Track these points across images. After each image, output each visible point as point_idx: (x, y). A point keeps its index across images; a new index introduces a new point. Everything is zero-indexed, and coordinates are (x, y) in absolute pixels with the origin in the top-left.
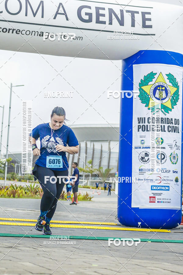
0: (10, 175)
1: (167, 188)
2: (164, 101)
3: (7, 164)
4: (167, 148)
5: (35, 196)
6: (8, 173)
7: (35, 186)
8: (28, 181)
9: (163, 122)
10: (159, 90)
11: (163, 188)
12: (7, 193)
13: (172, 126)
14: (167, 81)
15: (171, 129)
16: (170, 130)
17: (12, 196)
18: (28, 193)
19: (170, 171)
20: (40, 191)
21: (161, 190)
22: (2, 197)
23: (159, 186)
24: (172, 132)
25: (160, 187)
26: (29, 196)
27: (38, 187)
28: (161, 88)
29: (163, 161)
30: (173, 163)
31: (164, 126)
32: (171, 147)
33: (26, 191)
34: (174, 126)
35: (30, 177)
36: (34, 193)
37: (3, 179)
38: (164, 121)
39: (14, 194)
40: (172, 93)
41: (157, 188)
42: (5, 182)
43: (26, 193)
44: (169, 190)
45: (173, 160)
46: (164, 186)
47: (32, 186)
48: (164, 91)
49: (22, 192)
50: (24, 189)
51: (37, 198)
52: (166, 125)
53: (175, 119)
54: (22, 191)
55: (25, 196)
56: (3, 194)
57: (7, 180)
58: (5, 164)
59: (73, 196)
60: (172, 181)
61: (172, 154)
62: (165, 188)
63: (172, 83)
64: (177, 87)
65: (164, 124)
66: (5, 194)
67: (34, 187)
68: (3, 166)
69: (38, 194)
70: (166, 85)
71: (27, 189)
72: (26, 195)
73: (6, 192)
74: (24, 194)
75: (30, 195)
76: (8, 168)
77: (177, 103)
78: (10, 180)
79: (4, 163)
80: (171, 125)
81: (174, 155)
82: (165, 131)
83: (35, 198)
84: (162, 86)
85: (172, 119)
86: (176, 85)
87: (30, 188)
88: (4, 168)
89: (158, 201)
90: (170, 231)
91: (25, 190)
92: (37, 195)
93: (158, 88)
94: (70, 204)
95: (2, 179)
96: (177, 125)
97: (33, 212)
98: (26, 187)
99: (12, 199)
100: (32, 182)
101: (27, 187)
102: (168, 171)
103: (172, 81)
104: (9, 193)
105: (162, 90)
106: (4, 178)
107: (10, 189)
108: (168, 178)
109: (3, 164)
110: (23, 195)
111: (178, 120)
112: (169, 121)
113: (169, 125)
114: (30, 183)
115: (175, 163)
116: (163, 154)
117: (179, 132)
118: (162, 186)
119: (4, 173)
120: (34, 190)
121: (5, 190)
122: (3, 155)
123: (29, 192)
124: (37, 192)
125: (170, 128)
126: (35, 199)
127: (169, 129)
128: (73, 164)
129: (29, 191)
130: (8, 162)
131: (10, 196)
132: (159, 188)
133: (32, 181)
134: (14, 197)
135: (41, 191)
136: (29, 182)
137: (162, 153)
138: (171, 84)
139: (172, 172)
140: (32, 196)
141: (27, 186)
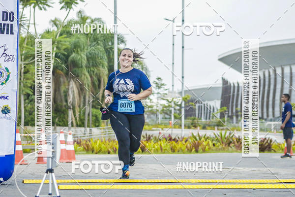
0: (189, 121)
3: (183, 105)
5: (228, 149)
6: (186, 118)
7: (228, 134)
8: (216, 128)
12: (187, 147)
17: (194, 150)
18: (217, 145)
20: (235, 140)
22: (180, 152)
26: (219, 149)
27: (231, 135)
33: (214, 142)
35: (220, 122)
36: (226, 145)
37: (179, 128)
39: (196, 147)
42: (182, 131)
43: (214, 145)
47: (223, 134)
49: (208, 144)
50: (211, 139)
51: (232, 152)
54: (209, 142)
55: (213, 150)
56: (181, 148)
57: (185, 128)
58: (180, 106)
59: (286, 145)
66: (184, 148)
67: (226, 136)
68: (178, 108)
69: (232, 145)
71: (216, 138)
72: (214, 148)
73: (185, 146)
74: (211, 146)
75: (220, 147)
76: (186, 111)
78: (189, 128)
79: (179, 103)
83: (228, 151)
87: (219, 138)
88: (180, 110)
91: (213, 140)
92: (231, 147)
94: (282, 157)
95: (177, 127)
97: (227, 170)
98: (214, 136)
99: (194, 155)
100: (222, 130)
101: (216, 136)
104: (189, 146)
106: (181, 126)
107: (190, 140)
109: (178, 105)
110: (209, 148)
114: (220, 131)
119: (180, 119)
120: (226, 140)
121: (183, 142)
122: (177, 92)
123: (219, 144)
124: (231, 142)
126: (228, 153)
128: (283, 96)
129: (219, 142)
130: (185, 101)
131: (191, 151)
133: (222, 128)
134: (197, 151)
135: (237, 140)
136: (218, 129)
140: (223, 150)
141: (215, 134)
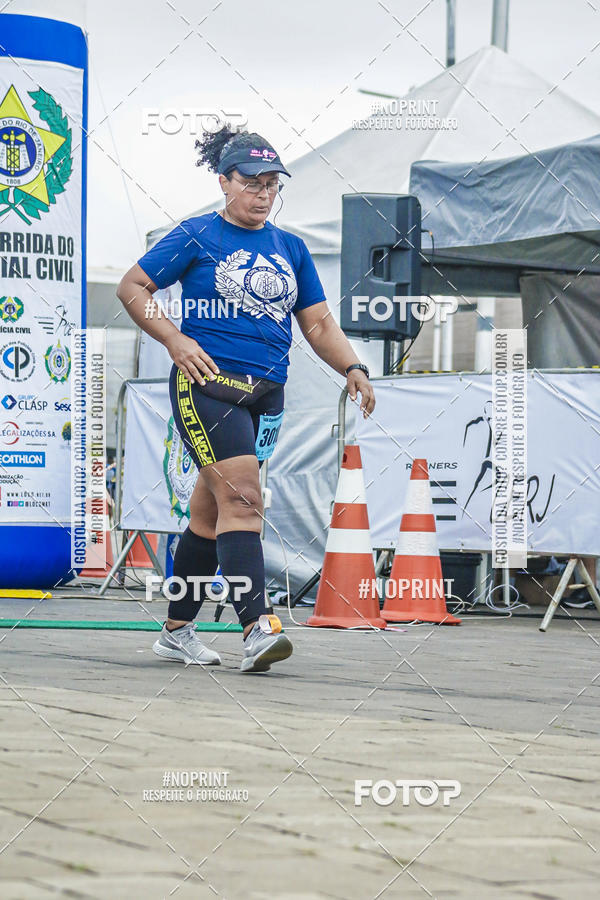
1: (38, 460)
2: (23, 179)
4: (38, 330)
9: (22, 246)
10: (8, 142)
11: (25, 459)
13: (51, 261)
14: (34, 115)
15: (47, 269)
16: (45, 273)
19: (45, 404)
21: (19, 465)
23: (10, 453)
24: (51, 278)
25: (16, 456)
28: (12, 138)
29: (23, 373)
30: (55, 379)
31: (25, 260)
32: (48, 326)
34: (56, 261)
38: (25, 242)
40: (50, 153)
41: (7, 459)
44: (43, 465)
45: (55, 370)
46: (29, 454)
48: (23, 148)
52: (33, 258)
53: (60, 238)
60: (54, 435)
61: (50, 349)
62: (33, 460)
63: (47, 120)
64: (67, 134)
65: (25, 254)
70: (29, 126)
77: (65, 186)
80: (48, 257)
81: (58, 354)
82: (29, 277)
84: (14, 129)
85: (49, 238)
86: (59, 126)
89: (9, 502)
90: (48, 594)
93: (5, 137)
96: (66, 258)
102: (41, 404)
103: (49, 115)
105: (17, 142)
108: (40, 428)
111: (70, 239)
112: (40, 243)
113: (42, 255)
115: (63, 380)
116: (22, 350)
117: (72, 280)
118: (22, 454)
125: (45, 265)
127: (43, 269)
132: (11, 460)
137: (20, 346)
138: (44, 125)
139: (51, 406)
